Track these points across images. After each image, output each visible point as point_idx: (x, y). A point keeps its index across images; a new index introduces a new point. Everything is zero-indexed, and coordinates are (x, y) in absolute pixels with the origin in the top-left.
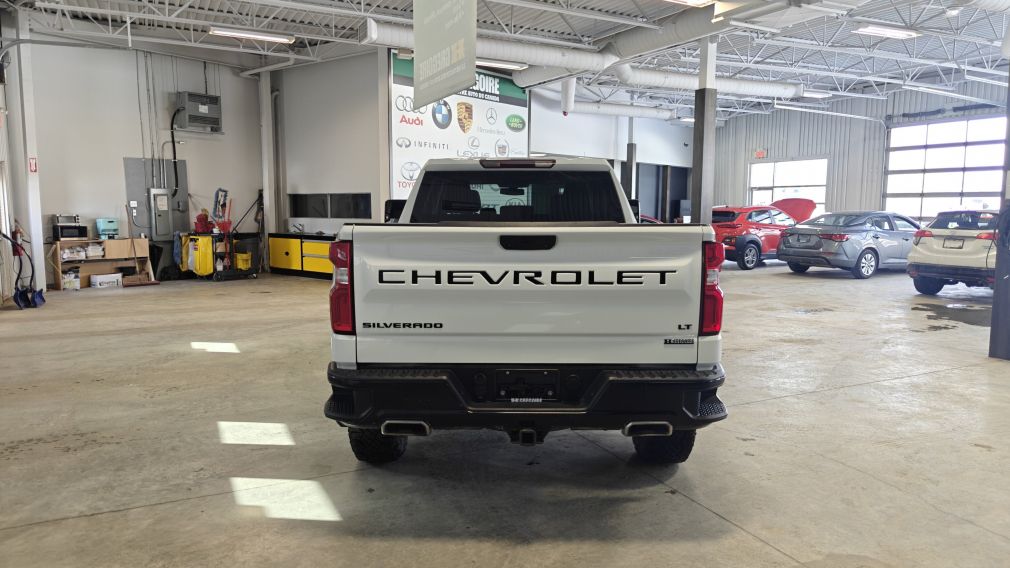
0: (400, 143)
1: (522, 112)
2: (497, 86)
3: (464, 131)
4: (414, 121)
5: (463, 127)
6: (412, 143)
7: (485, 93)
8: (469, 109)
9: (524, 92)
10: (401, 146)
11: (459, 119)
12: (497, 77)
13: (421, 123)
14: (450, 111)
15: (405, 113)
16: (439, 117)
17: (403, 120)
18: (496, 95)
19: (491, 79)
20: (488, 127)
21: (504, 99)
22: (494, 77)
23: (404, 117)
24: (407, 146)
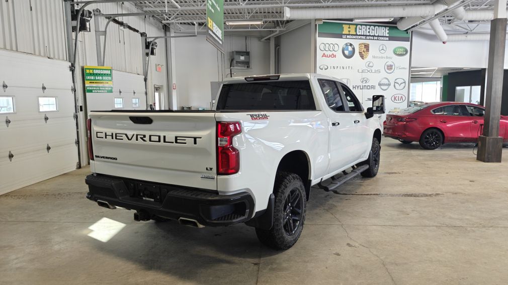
0: (321, 67)
1: (406, 45)
2: (387, 31)
3: (363, 59)
4: (330, 56)
5: (362, 57)
6: (329, 68)
7: (378, 36)
8: (367, 47)
9: (407, 33)
10: (322, 69)
11: (360, 53)
12: (387, 26)
13: (335, 56)
14: (354, 49)
15: (325, 52)
16: (346, 52)
17: (324, 55)
18: (387, 37)
19: (383, 28)
20: (381, 55)
21: (391, 38)
22: (385, 27)
23: (324, 54)
24: (325, 69)
